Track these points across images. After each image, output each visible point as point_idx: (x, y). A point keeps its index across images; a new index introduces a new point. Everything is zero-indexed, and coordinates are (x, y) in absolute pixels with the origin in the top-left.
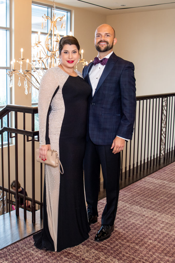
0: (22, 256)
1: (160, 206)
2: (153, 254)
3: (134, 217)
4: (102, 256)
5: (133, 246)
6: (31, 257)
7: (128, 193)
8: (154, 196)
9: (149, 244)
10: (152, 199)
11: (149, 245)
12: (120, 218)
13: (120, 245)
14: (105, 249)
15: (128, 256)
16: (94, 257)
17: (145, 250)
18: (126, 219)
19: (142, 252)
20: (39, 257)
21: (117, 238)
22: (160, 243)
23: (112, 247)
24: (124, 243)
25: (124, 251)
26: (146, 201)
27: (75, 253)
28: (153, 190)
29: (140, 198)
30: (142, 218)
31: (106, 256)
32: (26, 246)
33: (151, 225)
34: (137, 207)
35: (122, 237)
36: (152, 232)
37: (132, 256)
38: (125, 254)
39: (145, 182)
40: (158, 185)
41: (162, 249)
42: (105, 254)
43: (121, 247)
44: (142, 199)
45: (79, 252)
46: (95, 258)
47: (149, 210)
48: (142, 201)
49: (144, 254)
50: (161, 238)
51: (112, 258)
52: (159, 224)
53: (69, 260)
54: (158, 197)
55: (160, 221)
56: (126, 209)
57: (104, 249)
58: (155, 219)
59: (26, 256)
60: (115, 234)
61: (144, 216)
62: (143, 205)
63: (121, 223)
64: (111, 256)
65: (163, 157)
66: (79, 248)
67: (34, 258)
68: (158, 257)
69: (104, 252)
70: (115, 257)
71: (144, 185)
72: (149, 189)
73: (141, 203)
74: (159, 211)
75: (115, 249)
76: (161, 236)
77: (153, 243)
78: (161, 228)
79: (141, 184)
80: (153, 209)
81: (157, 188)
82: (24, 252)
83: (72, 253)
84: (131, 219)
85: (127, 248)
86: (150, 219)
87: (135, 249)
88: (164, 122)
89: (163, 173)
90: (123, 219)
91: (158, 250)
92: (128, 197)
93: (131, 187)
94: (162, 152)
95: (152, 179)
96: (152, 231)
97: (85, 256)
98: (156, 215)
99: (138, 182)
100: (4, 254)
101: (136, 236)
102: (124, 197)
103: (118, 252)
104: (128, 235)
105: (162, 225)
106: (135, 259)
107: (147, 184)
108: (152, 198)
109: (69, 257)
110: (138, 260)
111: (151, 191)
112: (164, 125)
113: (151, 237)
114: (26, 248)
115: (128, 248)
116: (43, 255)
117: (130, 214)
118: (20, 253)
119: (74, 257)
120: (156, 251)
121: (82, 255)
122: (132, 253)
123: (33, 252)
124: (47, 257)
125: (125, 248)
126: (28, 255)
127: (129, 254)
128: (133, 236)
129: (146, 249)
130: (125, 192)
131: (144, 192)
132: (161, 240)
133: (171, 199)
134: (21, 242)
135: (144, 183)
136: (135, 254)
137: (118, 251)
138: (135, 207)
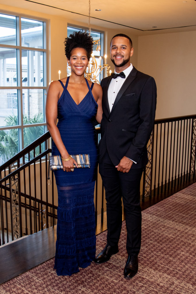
1: (191, 221)
2: (185, 264)
3: (167, 231)
5: (167, 257)
7: (161, 208)
8: (185, 211)
10: (183, 214)
11: (181, 257)
12: (155, 232)
13: (155, 256)
14: (142, 260)
15: (162, 266)
17: (178, 261)
18: (160, 232)
19: (175, 263)
21: (153, 250)
22: (191, 255)
23: (148, 258)
24: (159, 254)
25: (159, 262)
26: (178, 216)
27: (115, 264)
28: (184, 205)
29: (172, 213)
30: (175, 232)
31: (143, 266)
33: (183, 238)
34: (169, 221)
35: (157, 249)
36: (184, 245)
37: (167, 267)
38: (160, 265)
39: (176, 198)
40: (188, 201)
41: (194, 260)
43: (157, 258)
44: (174, 214)
45: (118, 262)
47: (181, 224)
48: (174, 215)
49: (177, 265)
50: (193, 250)
51: (149, 268)
52: (190, 237)
53: (110, 270)
54: (189, 212)
55: (191, 234)
56: (160, 223)
58: (186, 233)
60: (151, 246)
61: (176, 229)
62: (175, 219)
63: (156, 236)
64: (148, 266)
65: (193, 174)
66: (118, 259)
68: (190, 267)
70: (151, 267)
71: (175, 200)
72: (180, 205)
73: (173, 217)
74: (190, 225)
75: (151, 260)
76: (193, 249)
77: (186, 255)
78: (192, 240)
79: (172, 199)
80: (185, 223)
81: (188, 204)
83: (112, 264)
84: (164, 232)
86: (182, 233)
87: (169, 260)
88: (194, 141)
90: (157, 232)
91: (190, 261)
92: (161, 211)
93: (163, 202)
94: (192, 169)
95: (183, 195)
96: (184, 243)
98: (187, 229)
99: (170, 197)
100: (51, 265)
101: (169, 248)
102: (157, 212)
103: (154, 263)
104: (162, 247)
105: (193, 238)
106: (169, 270)
107: (178, 200)
108: (183, 212)
109: (110, 267)
110: (172, 270)
111: (182, 206)
112: (194, 144)
113: (183, 249)
115: (162, 259)
117: (163, 228)
119: (115, 267)
120: (188, 262)
121: (122, 265)
122: (166, 263)
124: (90, 267)
125: (160, 259)
127: (164, 265)
128: (167, 248)
129: (179, 260)
130: (159, 207)
131: (175, 207)
132: (192, 252)
136: (169, 264)
138: (168, 222)
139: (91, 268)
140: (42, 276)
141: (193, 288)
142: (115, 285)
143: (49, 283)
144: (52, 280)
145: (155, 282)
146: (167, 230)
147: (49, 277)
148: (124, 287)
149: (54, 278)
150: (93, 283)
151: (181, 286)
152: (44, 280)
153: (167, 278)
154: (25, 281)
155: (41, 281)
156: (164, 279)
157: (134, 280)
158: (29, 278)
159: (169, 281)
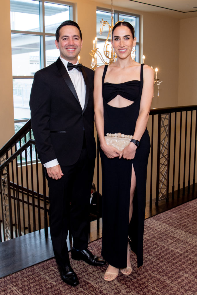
0: (35, 282)
2: (185, 292)
3: (175, 244)
4: (123, 290)
5: (164, 279)
6: (44, 284)
9: (184, 278)
11: (183, 280)
13: (149, 277)
14: (130, 281)
15: (153, 292)
16: (114, 290)
17: (176, 286)
18: (165, 245)
19: (172, 288)
20: (52, 285)
23: (139, 279)
24: (154, 275)
25: (151, 285)
27: (94, 284)
31: (128, 290)
32: (42, 270)
35: (154, 268)
36: (192, 264)
38: (151, 289)
42: (128, 287)
43: (149, 280)
45: (99, 282)
46: (115, 292)
49: (174, 292)
51: (135, 293)
53: (85, 291)
57: (128, 281)
59: (39, 282)
60: (147, 263)
61: (187, 243)
63: (158, 250)
64: (135, 290)
66: (100, 278)
67: (47, 285)
69: (127, 285)
70: (139, 292)
82: (38, 278)
83: (90, 283)
84: (170, 246)
85: (155, 282)
87: (165, 284)
90: (161, 245)
101: (170, 267)
104: (162, 265)
109: (86, 288)
113: (188, 270)
114: (42, 273)
115: (157, 282)
116: (58, 283)
117: (171, 240)
118: (34, 278)
119: (92, 288)
120: (190, 288)
121: (101, 286)
122: (160, 288)
123: (47, 278)
124: (61, 286)
125: (154, 281)
126: (41, 281)
127: (156, 290)
128: (168, 268)
129: (179, 285)
134: (39, 265)
136: (163, 290)
137: (145, 285)
138: (180, 232)
139: (63, 287)
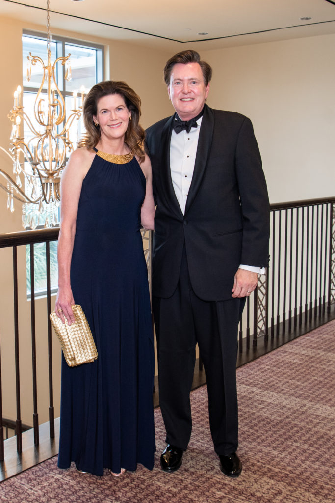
1: (312, 392)
5: (268, 450)
7: (256, 371)
8: (302, 375)
9: (295, 448)
10: (298, 381)
12: (244, 411)
15: (259, 465)
17: (288, 457)
18: (254, 411)
19: (284, 459)
22: (313, 447)
24: (253, 446)
25: (253, 458)
26: (288, 384)
28: (298, 366)
29: (276, 379)
30: (281, 411)
33: (296, 420)
36: (300, 431)
37: (267, 465)
41: (317, 455)
44: (280, 381)
47: (293, 398)
48: (280, 384)
50: (315, 439)
52: (311, 419)
54: (309, 377)
55: (313, 414)
58: (303, 413)
62: (282, 390)
68: (310, 466)
71: (283, 358)
74: (310, 399)
76: (315, 437)
79: (277, 356)
80: (301, 395)
86: (295, 412)
89: (316, 337)
91: (311, 457)
96: (298, 429)
97: (189, 466)
98: (305, 405)
102: (249, 379)
105: (315, 420)
106: (271, 470)
107: (288, 357)
108: (297, 378)
110: (277, 471)
120: (307, 458)
122: (266, 461)
125: (255, 453)
127: (262, 463)
128: (268, 437)
130: (251, 370)
132: (314, 443)
133: (330, 380)
135: (283, 355)
136: (271, 462)
138: (269, 394)
140: (39, 484)
141: (317, 499)
142: (173, 496)
143: (52, 495)
144: (57, 491)
145: (246, 490)
146: (268, 407)
147: (52, 484)
148: (190, 499)
149: (61, 486)
150: (132, 493)
151: (294, 497)
152: (43, 490)
153: (268, 483)
154: (9, 492)
155: (37, 491)
156: (262, 485)
157: (208, 487)
158: (16, 487)
159: (273, 489)
